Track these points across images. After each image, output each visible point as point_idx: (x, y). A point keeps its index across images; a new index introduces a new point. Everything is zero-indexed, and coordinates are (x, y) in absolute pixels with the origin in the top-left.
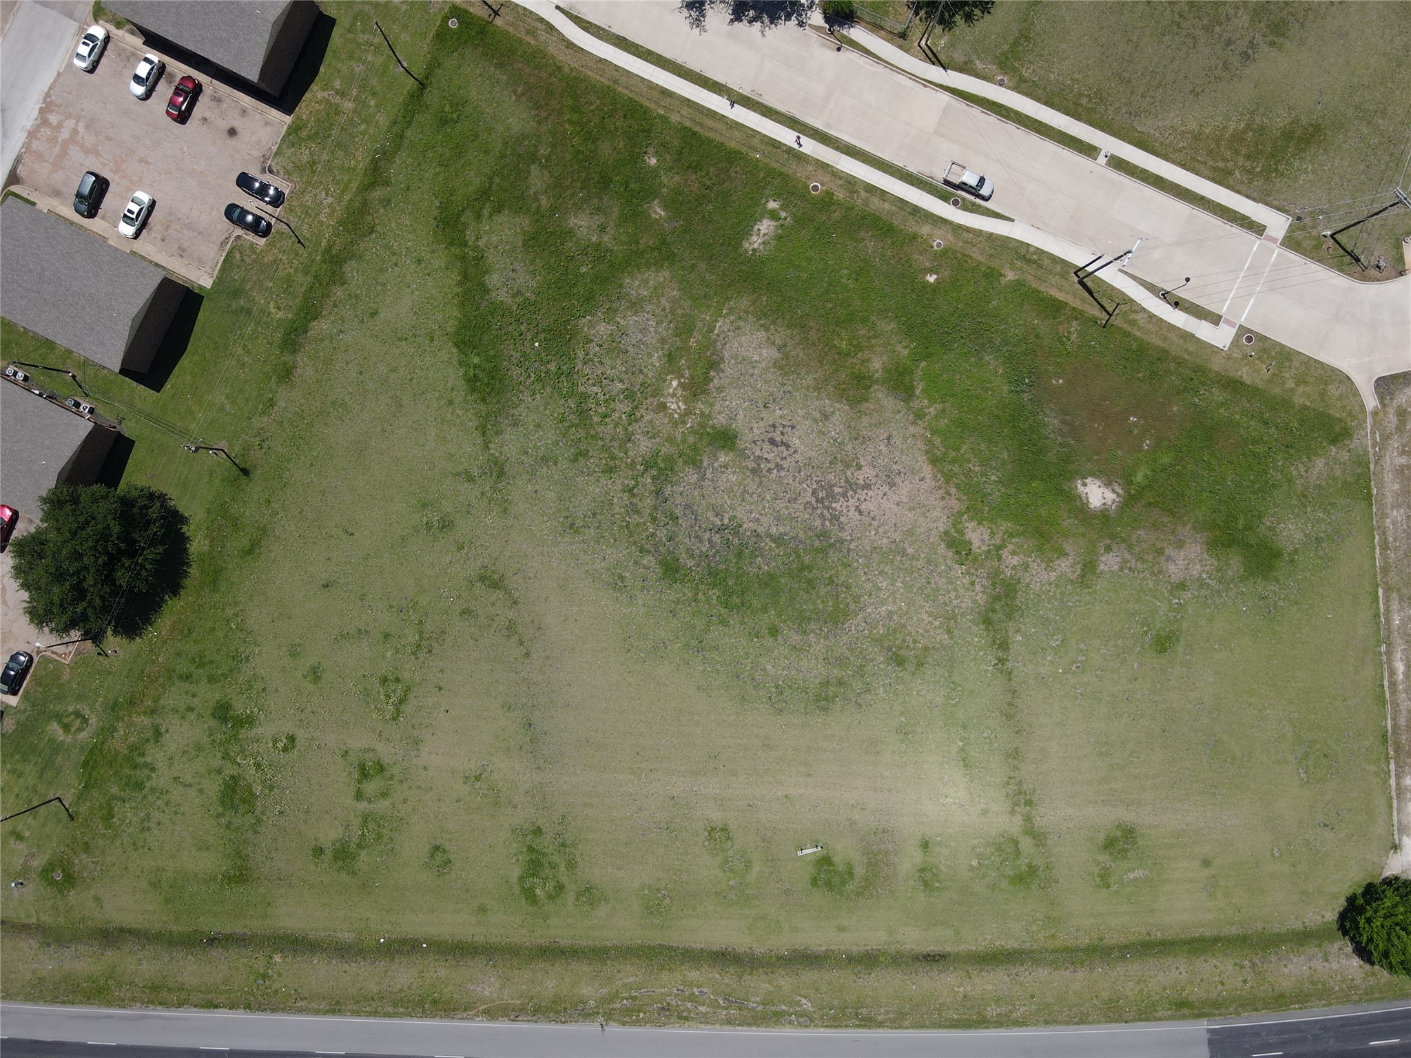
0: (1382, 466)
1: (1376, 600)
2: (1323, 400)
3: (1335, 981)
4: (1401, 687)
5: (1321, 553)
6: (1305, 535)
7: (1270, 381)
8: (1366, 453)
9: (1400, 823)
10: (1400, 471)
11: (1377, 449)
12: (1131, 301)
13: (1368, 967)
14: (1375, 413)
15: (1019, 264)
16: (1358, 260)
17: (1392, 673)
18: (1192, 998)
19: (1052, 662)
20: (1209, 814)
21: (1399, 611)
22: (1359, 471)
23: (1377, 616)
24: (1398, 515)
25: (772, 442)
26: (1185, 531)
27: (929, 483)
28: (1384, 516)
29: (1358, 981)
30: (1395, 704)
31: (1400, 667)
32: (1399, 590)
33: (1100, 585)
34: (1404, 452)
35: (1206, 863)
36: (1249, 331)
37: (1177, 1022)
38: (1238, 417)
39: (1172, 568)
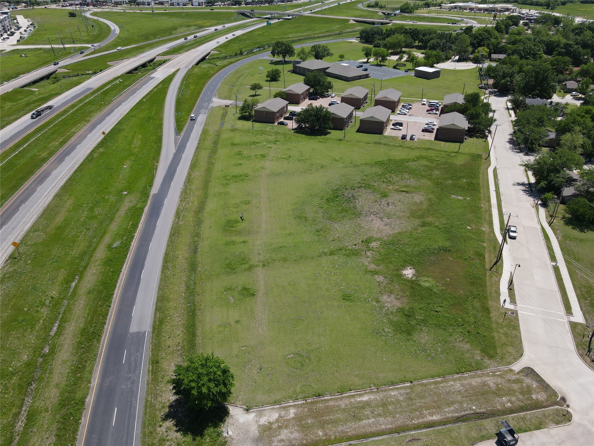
0: (483, 376)
1: (403, 382)
2: (502, 345)
3: (162, 387)
4: (352, 400)
5: (418, 352)
6: (425, 344)
7: (498, 323)
8: (486, 368)
9: (264, 410)
10: (484, 384)
11: (491, 374)
12: (501, 276)
13: (168, 404)
14: (511, 371)
15: (491, 246)
16: (589, 351)
17: (360, 395)
18: (163, 326)
19: (329, 266)
20: (263, 321)
21: (400, 394)
22: (474, 365)
23: (393, 384)
24: (458, 386)
25: (388, 203)
26: (405, 300)
27: (391, 233)
28: (454, 380)
29: (159, 399)
30: (341, 399)
31: (365, 398)
32: (413, 392)
33: (369, 277)
34: (497, 385)
35: (237, 322)
36: (517, 314)
37: (153, 320)
38: (471, 313)
39: (385, 297)
